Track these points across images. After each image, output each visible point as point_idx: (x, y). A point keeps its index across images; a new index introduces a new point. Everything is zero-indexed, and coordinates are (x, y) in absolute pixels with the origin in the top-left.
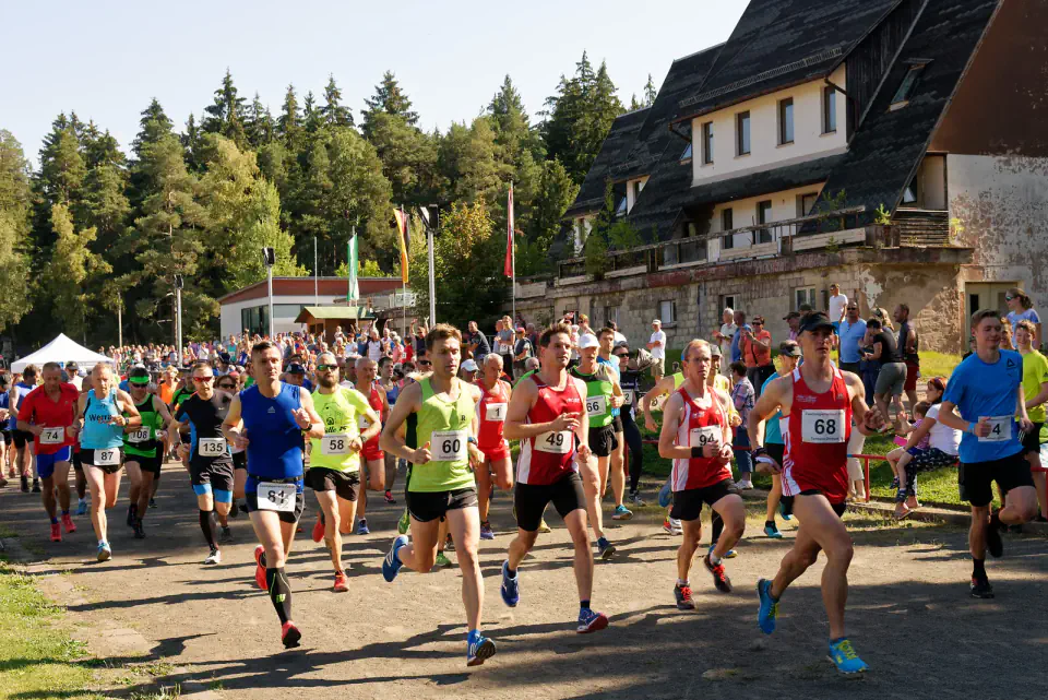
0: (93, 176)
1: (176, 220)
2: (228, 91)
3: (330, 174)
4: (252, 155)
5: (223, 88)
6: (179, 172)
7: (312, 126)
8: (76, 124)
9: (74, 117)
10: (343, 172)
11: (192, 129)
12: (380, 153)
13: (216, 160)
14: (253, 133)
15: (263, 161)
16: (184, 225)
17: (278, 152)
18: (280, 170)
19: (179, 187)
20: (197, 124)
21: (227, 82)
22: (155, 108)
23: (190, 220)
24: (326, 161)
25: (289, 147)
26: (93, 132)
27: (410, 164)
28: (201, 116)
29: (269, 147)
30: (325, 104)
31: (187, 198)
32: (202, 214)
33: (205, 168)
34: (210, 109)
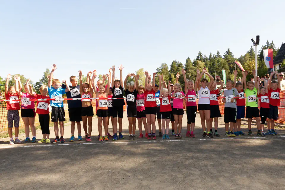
0: (178, 69)
1: (190, 75)
2: (200, 54)
3: (218, 66)
4: (204, 63)
5: (199, 53)
6: (191, 66)
7: (215, 58)
8: (176, 62)
9: (176, 61)
10: (220, 65)
11: (194, 61)
12: (227, 62)
13: (198, 65)
14: (204, 60)
15: (206, 64)
16: (192, 75)
17: (208, 63)
18: (209, 65)
19: (191, 69)
20: (195, 60)
21: (200, 52)
22: (189, 58)
23: (194, 75)
24: (217, 63)
25: (210, 62)
26: (179, 63)
27: (232, 63)
28: (196, 58)
29: (207, 62)
30: (217, 55)
31: (192, 71)
32: (195, 73)
33: (196, 66)
34: (197, 57)
